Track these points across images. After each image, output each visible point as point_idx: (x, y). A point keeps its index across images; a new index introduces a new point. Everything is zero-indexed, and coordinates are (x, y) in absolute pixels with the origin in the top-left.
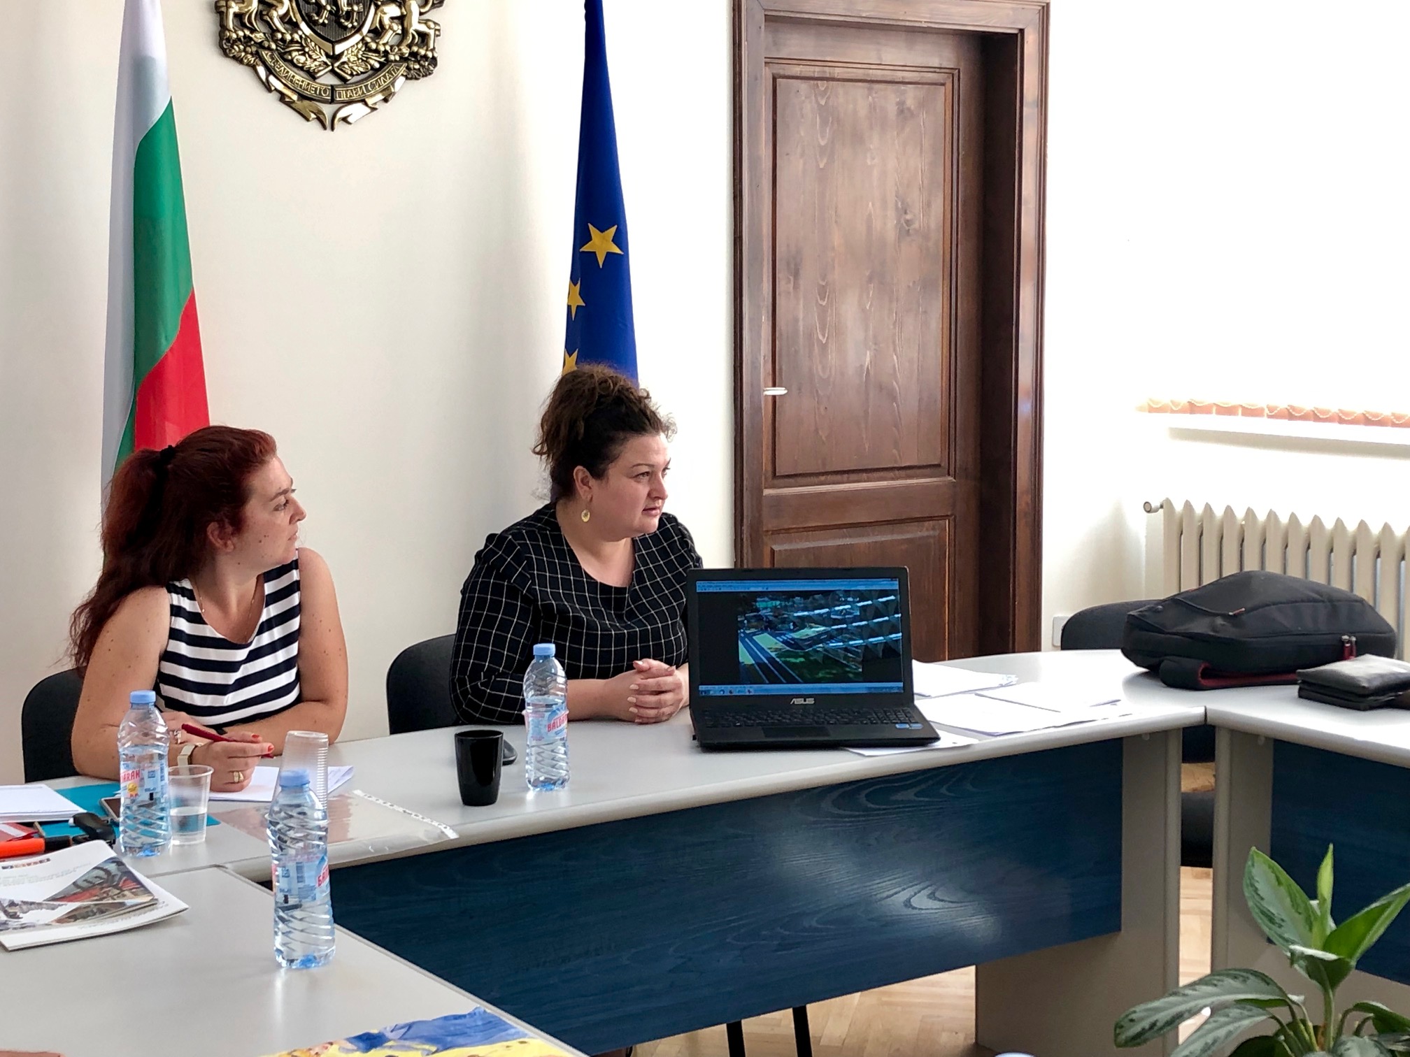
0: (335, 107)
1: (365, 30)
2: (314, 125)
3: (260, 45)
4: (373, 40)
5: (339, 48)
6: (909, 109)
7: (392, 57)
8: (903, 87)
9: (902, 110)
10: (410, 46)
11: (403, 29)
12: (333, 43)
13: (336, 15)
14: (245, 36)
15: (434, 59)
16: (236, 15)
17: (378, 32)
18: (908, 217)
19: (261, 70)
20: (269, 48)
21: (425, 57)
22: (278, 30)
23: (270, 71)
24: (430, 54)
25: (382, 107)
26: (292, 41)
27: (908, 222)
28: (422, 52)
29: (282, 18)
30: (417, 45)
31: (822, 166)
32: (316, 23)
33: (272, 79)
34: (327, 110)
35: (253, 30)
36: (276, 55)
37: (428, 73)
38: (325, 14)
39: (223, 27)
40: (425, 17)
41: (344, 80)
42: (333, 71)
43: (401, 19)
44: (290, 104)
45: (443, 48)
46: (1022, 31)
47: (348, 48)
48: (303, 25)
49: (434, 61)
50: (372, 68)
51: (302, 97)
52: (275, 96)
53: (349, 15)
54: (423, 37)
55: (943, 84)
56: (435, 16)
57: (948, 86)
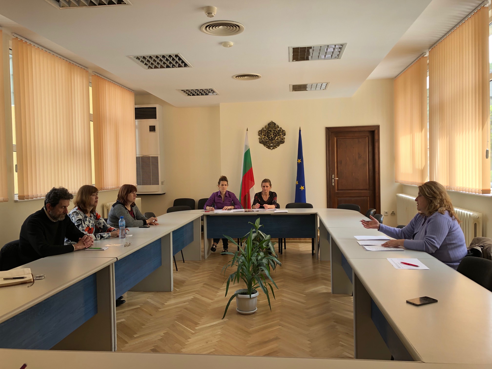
1: (276, 139)
2: (270, 150)
3: (263, 142)
5: (272, 141)
7: (279, 142)
8: (359, 139)
9: (358, 142)
10: (281, 140)
13: (272, 138)
16: (261, 139)
17: (277, 139)
18: (360, 156)
21: (283, 141)
23: (265, 145)
25: (278, 147)
30: (282, 140)
31: (345, 150)
32: (270, 139)
34: (272, 148)
35: (263, 140)
36: (265, 143)
39: (260, 141)
44: (267, 148)
45: (285, 140)
46: (375, 130)
48: (268, 139)
49: (284, 142)
50: (276, 143)
52: (266, 147)
54: (283, 139)
56: (284, 137)
57: (367, 138)
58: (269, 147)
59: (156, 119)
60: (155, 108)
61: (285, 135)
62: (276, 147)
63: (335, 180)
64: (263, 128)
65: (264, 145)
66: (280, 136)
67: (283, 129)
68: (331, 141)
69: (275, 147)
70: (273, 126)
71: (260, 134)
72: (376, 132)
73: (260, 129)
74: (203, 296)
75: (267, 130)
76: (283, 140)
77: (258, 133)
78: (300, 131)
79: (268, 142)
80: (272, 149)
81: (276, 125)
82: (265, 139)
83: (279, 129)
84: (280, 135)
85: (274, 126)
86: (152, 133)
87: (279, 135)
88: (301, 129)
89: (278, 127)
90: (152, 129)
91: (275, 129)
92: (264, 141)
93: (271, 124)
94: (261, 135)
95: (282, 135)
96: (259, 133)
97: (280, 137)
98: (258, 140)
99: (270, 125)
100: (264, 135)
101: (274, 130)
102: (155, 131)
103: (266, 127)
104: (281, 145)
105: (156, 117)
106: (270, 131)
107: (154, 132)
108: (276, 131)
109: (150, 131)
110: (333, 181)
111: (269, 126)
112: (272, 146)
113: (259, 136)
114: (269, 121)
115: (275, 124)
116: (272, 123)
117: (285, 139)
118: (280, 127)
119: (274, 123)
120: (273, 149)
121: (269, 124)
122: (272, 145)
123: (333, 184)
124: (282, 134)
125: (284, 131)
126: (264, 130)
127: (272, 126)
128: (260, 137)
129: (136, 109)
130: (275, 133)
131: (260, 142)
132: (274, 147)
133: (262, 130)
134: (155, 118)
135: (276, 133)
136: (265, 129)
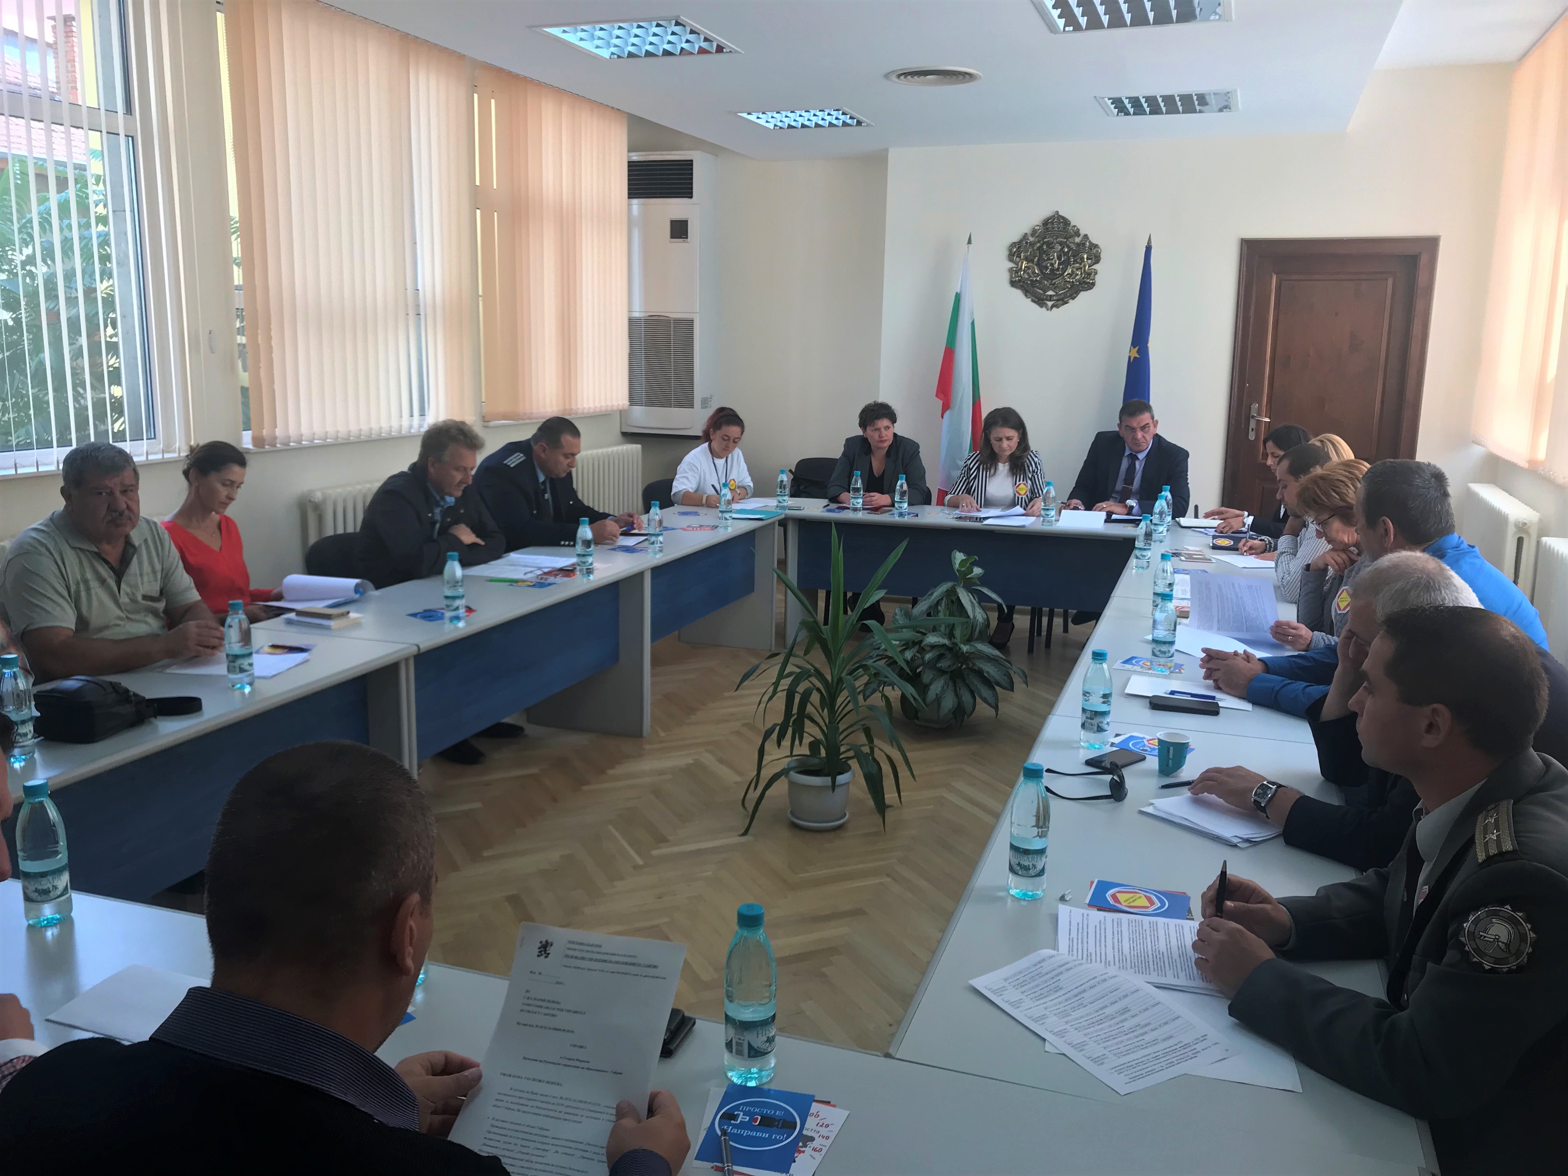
0: (1053, 302)
1: (1065, 274)
2: (1044, 309)
3: (1024, 282)
4: (1069, 278)
5: (1054, 282)
6: (1363, 292)
7: (1076, 283)
8: (1358, 282)
9: (1358, 292)
10: (1084, 278)
11: (1081, 273)
12: (1052, 280)
13: (1052, 270)
14: (1020, 279)
16: (1016, 272)
17: (1070, 275)
18: (1358, 342)
19: (1024, 291)
20: (1027, 283)
21: (1089, 283)
22: (1031, 277)
24: (1092, 281)
25: (1071, 301)
26: (1036, 280)
28: (1089, 281)
29: (1032, 272)
30: (1087, 278)
32: (1045, 273)
33: (1028, 294)
34: (1050, 304)
35: (1021, 276)
36: (1030, 286)
37: (1091, 288)
38: (1049, 270)
39: (1011, 277)
40: (1091, 267)
41: (1056, 293)
42: (1052, 290)
44: (1034, 302)
45: (1098, 278)
47: (1057, 281)
48: (1040, 275)
49: (1093, 284)
50: (1068, 287)
51: (1039, 299)
52: (1030, 299)
53: (1058, 269)
54: (1089, 274)
55: (1386, 280)
56: (1095, 267)
57: (1390, 281)
58: (1040, 301)
59: (691, 197)
60: (690, 163)
61: (1097, 259)
62: (1066, 300)
63: (1259, 422)
64: (1026, 234)
65: (1027, 292)
66: (1081, 264)
67: (1094, 241)
68: (1254, 286)
69: (1062, 300)
70: (1059, 228)
71: (1013, 255)
72: (1424, 260)
73: (1016, 238)
74: (721, 761)
75: (1039, 242)
76: (1092, 277)
77: (1007, 253)
78: (1148, 249)
79: (1039, 282)
80: (1053, 306)
81: (1072, 224)
82: (1028, 274)
83: (1077, 240)
84: (1082, 259)
85: (1064, 229)
86: (678, 244)
87: (1078, 260)
88: (1153, 244)
89: (1077, 233)
90: (679, 229)
91: (1067, 238)
92: (1027, 279)
93: (1052, 223)
94: (1018, 259)
95: (1090, 261)
96: (1010, 251)
97: (1081, 268)
98: (1006, 277)
99: (1049, 226)
100: (1026, 259)
101: (1061, 243)
102: (687, 238)
103: (1034, 232)
104: (1082, 294)
105: (692, 193)
106: (1049, 244)
107: (684, 242)
108: (1068, 247)
109: (672, 237)
110: (1253, 424)
111: (1048, 229)
112: (1050, 298)
113: (1011, 260)
114: (1045, 212)
115: (1066, 222)
116: (1058, 219)
117: (1096, 273)
118: (1082, 232)
119: (1063, 218)
120: (1054, 309)
121: (1046, 223)
122: (1050, 293)
123: (1252, 436)
124: (1088, 259)
125: (1096, 246)
126: (1027, 243)
127: (1056, 229)
128: (1012, 265)
129: (632, 165)
130: (1064, 252)
131: (1013, 284)
132: (1058, 300)
133: (1020, 242)
134: (690, 195)
135: (1068, 252)
136: (1031, 239)
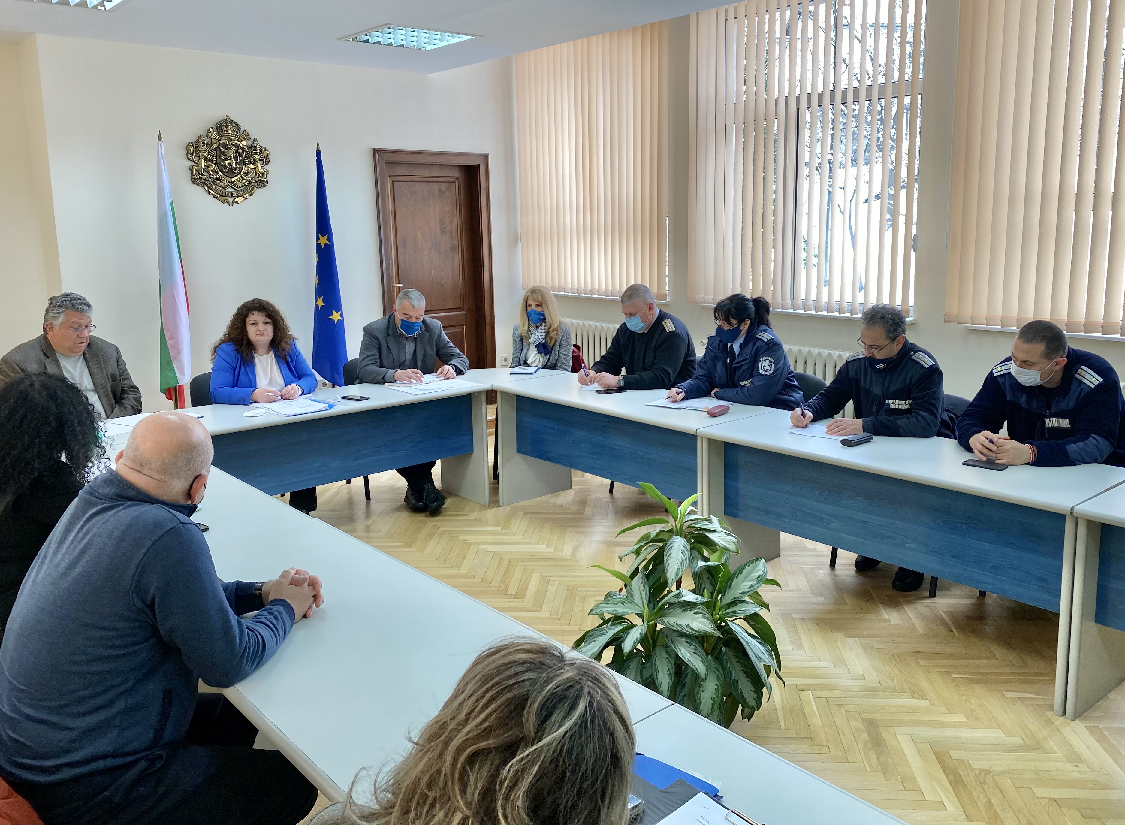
0: (233, 199)
1: (242, 173)
2: (226, 204)
3: (205, 180)
4: (245, 176)
5: (233, 180)
6: (442, 191)
7: (252, 181)
8: (440, 183)
9: (440, 191)
10: (258, 177)
11: (255, 172)
12: (231, 178)
13: (231, 169)
14: (200, 177)
15: (267, 181)
16: (196, 170)
17: (246, 174)
18: (444, 226)
19: (206, 188)
20: (208, 181)
21: (264, 181)
22: (211, 175)
23: (209, 188)
24: (265, 180)
25: (250, 198)
26: (217, 178)
27: (444, 228)
28: (263, 179)
29: (212, 171)
30: (260, 177)
31: (412, 210)
32: (224, 172)
33: (210, 190)
34: (231, 200)
35: (202, 175)
37: (265, 186)
38: (228, 169)
39: (192, 175)
40: (263, 168)
41: (236, 190)
42: (231, 187)
43: (255, 168)
44: (216, 198)
46: (479, 165)
47: (236, 179)
48: (220, 173)
49: (267, 182)
51: (221, 196)
53: (236, 169)
55: (455, 182)
56: (266, 167)
57: (458, 183)
64: (201, 135)
67: (263, 145)
71: (192, 154)
72: (481, 170)
73: (193, 139)
77: (184, 152)
78: (319, 154)
96: (187, 150)
104: (259, 193)
114: (220, 115)
118: (253, 137)
128: (191, 164)
